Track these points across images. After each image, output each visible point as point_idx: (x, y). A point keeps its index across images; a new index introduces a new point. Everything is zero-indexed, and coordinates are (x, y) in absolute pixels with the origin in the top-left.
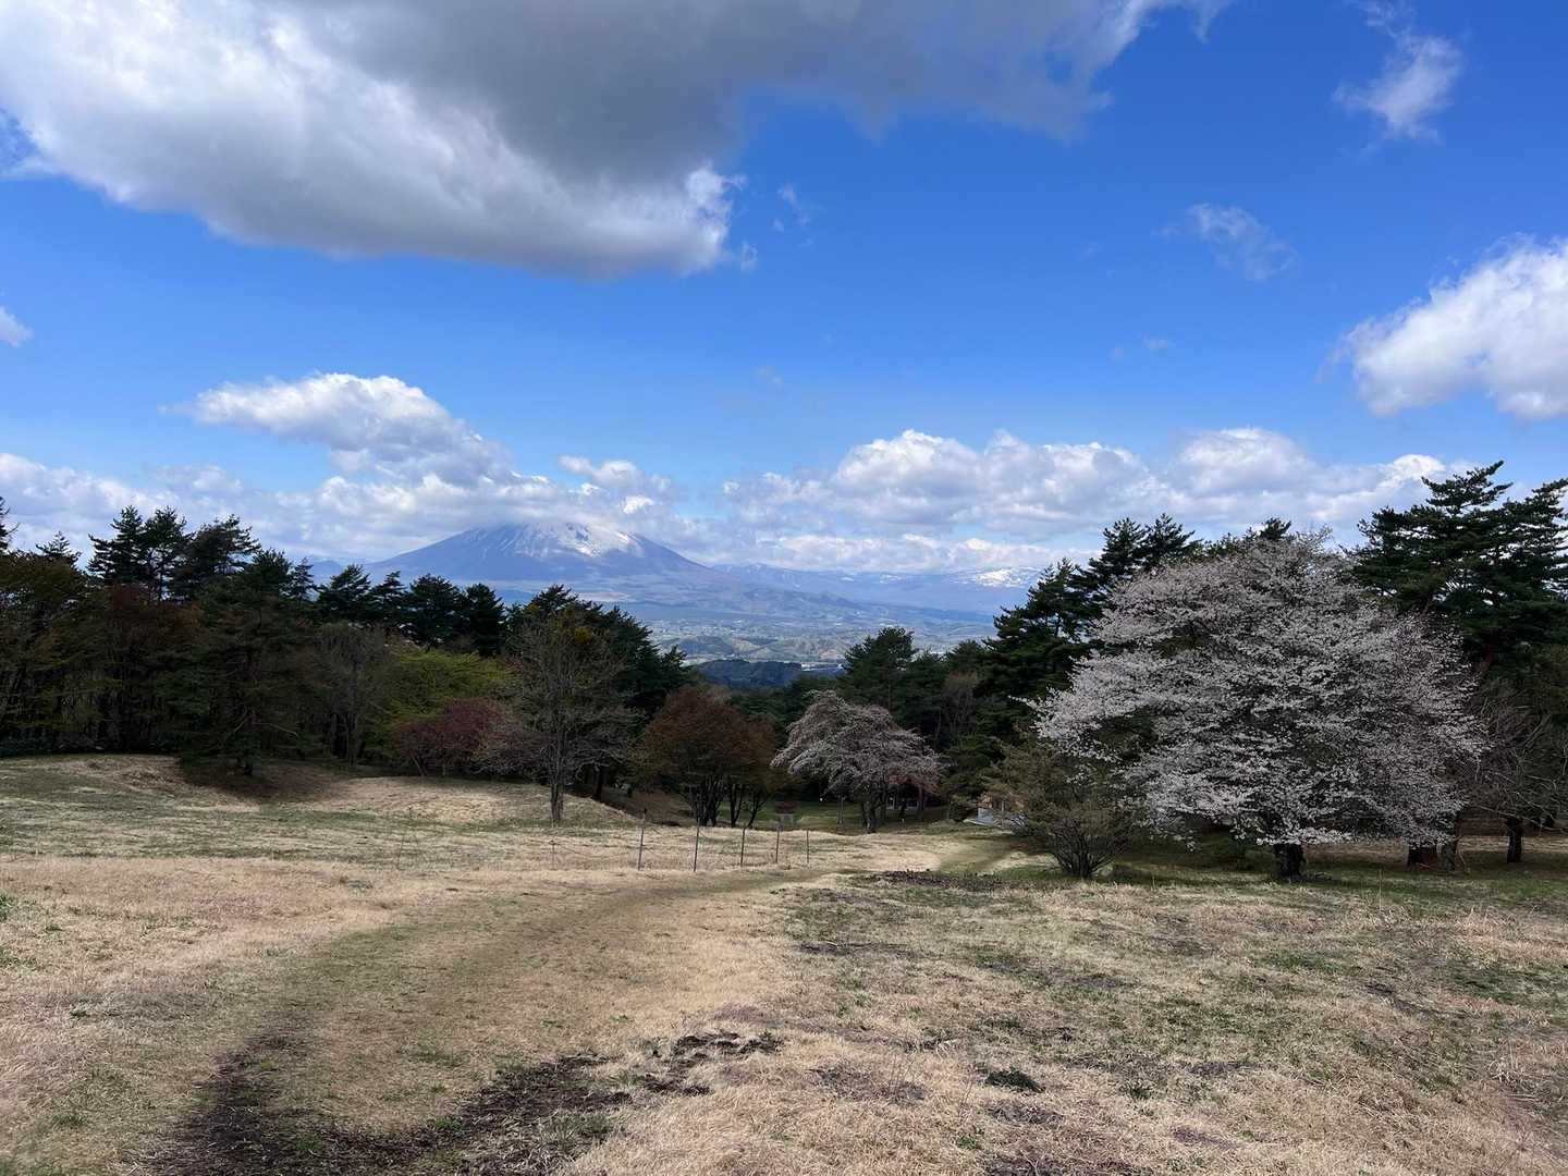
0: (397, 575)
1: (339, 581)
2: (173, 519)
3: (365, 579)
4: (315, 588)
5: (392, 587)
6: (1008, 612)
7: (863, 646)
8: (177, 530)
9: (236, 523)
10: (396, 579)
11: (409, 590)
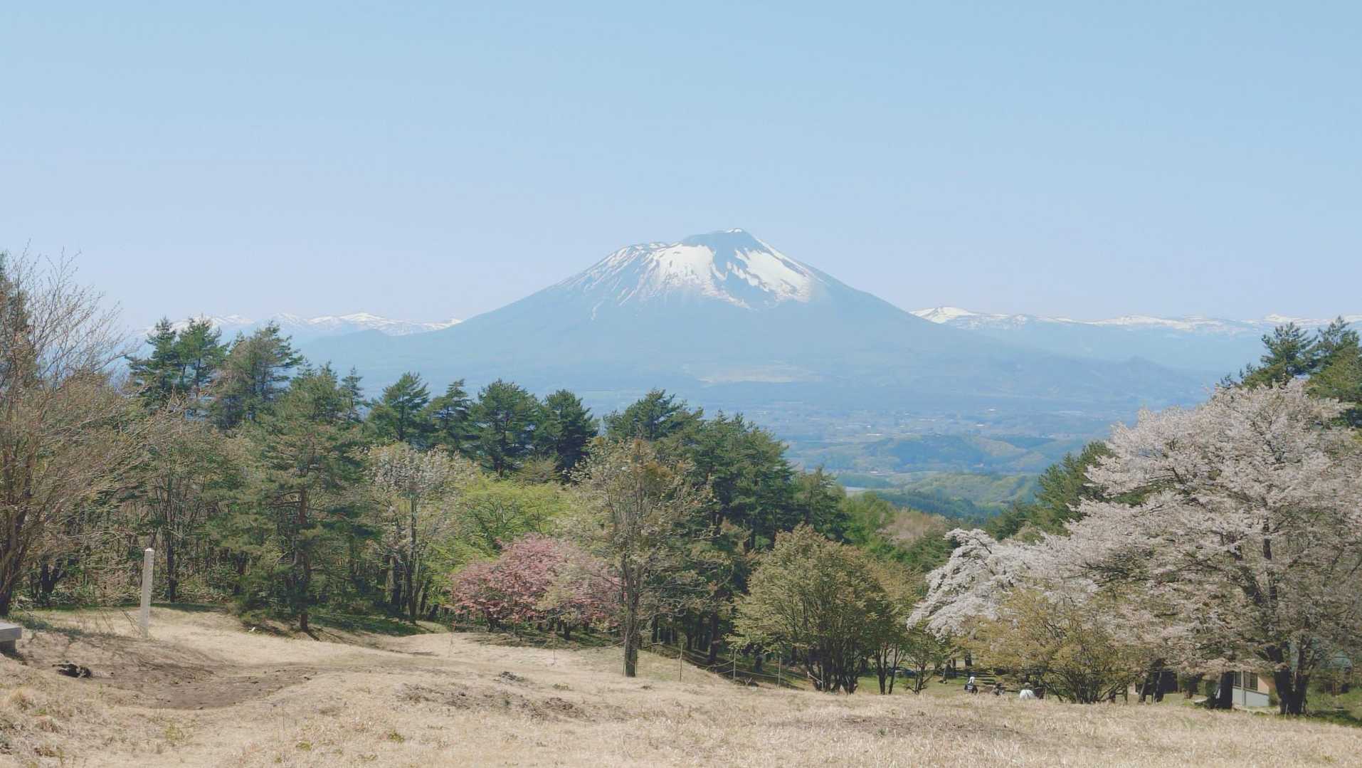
0: (461, 383)
1: (392, 394)
2: (208, 328)
3: (423, 389)
4: (367, 405)
5: (456, 399)
8: (212, 342)
9: (275, 331)
10: (460, 388)
11: (477, 401)
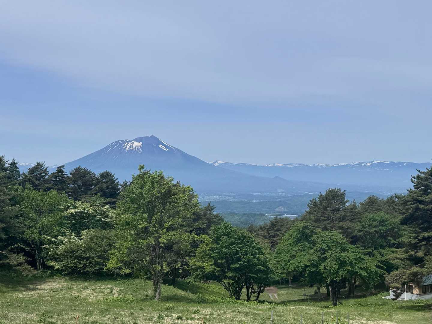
5: (60, 174)
6: (421, 173)
7: (317, 200)
10: (62, 169)
